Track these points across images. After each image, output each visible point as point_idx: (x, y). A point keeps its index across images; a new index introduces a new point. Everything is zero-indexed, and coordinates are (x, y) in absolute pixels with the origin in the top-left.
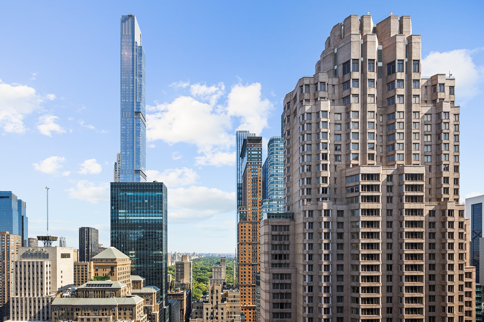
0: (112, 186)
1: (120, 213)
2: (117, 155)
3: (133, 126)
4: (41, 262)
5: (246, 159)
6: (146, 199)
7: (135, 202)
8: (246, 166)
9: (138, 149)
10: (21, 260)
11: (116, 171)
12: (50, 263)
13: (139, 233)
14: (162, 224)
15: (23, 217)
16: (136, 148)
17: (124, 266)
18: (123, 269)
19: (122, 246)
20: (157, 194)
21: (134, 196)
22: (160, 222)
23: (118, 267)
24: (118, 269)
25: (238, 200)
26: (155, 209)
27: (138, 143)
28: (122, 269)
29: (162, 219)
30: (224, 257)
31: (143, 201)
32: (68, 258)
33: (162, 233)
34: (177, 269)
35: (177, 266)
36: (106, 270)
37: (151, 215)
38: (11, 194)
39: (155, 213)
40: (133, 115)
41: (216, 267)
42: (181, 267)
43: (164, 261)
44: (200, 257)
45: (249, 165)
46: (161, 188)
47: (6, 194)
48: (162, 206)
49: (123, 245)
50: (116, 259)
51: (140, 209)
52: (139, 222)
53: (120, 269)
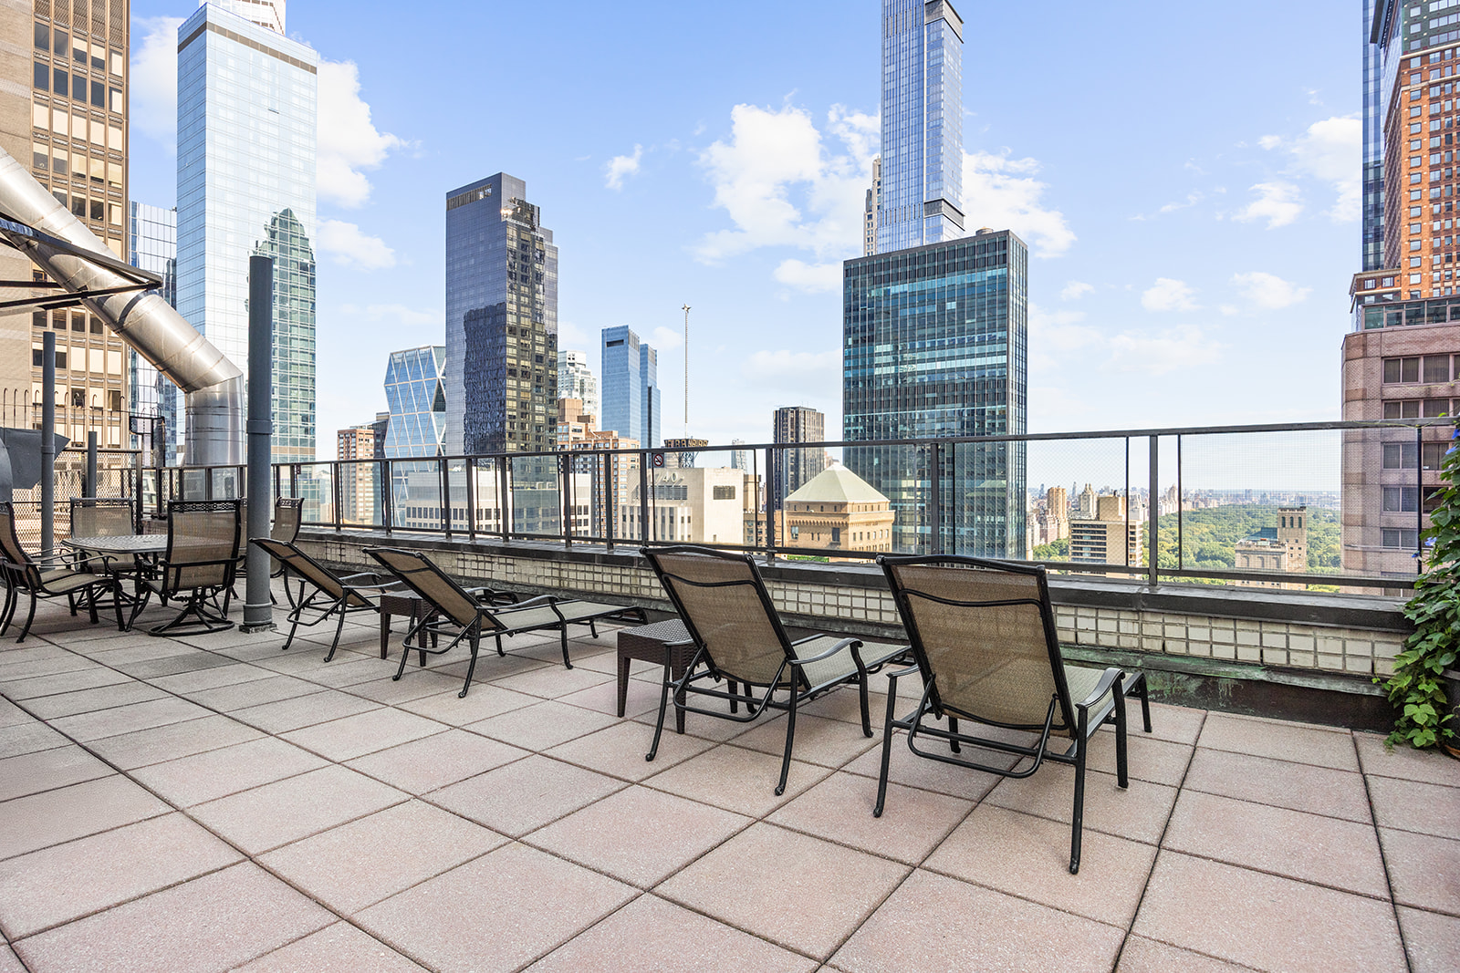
0: (847, 273)
1: (880, 354)
2: (874, 164)
3: (921, 54)
4: (671, 509)
5: (1400, 45)
6: (952, 299)
7: (917, 312)
8: (1397, 79)
9: (936, 129)
10: (633, 502)
11: (870, 217)
12: (689, 512)
13: (927, 417)
14: (1004, 382)
15: (650, 388)
16: (927, 128)
17: (871, 529)
18: (869, 537)
19: (876, 461)
20: (989, 273)
21: (913, 294)
22: (997, 374)
23: (851, 530)
24: (851, 537)
25: (1365, 241)
26: (982, 330)
27: (935, 107)
28: (865, 536)
29: (1006, 362)
30: (1298, 506)
31: (942, 307)
32: (729, 498)
33: (1004, 415)
34: (1078, 548)
35: (1078, 537)
36: (819, 538)
37: (967, 351)
38: (628, 332)
39: (982, 342)
40: (919, 16)
41: (1253, 548)
42: (1093, 543)
43: (1012, 516)
44: (1202, 505)
45: (1412, 73)
46: (1001, 253)
47: (617, 334)
48: (1005, 317)
49: (880, 461)
50: (846, 504)
51: (932, 336)
52: (926, 380)
53: (858, 536)
